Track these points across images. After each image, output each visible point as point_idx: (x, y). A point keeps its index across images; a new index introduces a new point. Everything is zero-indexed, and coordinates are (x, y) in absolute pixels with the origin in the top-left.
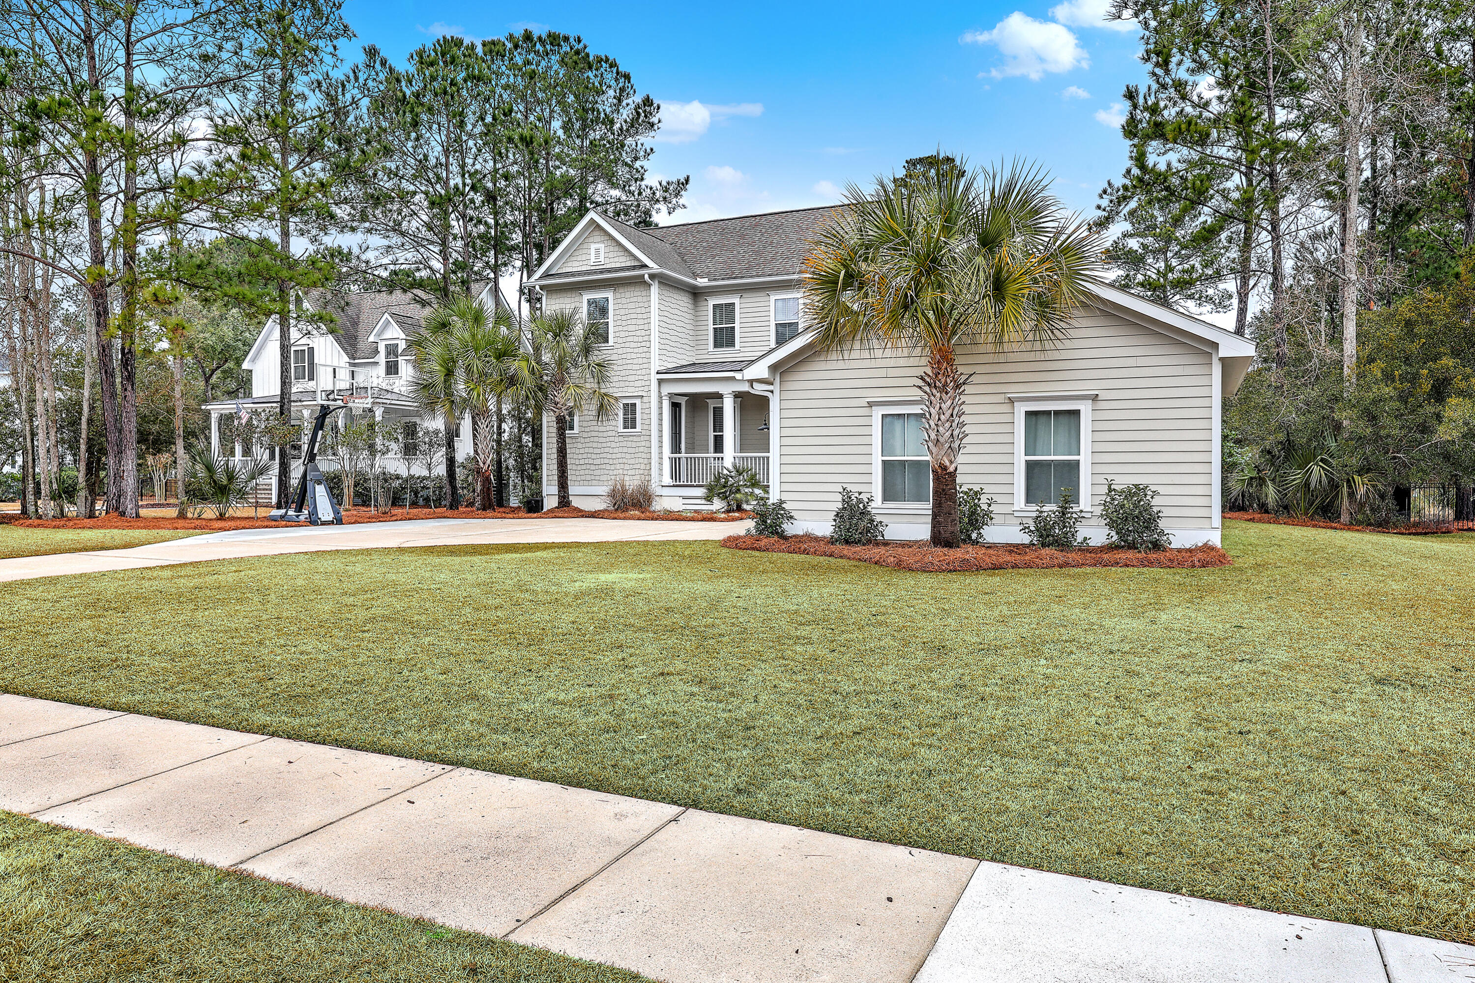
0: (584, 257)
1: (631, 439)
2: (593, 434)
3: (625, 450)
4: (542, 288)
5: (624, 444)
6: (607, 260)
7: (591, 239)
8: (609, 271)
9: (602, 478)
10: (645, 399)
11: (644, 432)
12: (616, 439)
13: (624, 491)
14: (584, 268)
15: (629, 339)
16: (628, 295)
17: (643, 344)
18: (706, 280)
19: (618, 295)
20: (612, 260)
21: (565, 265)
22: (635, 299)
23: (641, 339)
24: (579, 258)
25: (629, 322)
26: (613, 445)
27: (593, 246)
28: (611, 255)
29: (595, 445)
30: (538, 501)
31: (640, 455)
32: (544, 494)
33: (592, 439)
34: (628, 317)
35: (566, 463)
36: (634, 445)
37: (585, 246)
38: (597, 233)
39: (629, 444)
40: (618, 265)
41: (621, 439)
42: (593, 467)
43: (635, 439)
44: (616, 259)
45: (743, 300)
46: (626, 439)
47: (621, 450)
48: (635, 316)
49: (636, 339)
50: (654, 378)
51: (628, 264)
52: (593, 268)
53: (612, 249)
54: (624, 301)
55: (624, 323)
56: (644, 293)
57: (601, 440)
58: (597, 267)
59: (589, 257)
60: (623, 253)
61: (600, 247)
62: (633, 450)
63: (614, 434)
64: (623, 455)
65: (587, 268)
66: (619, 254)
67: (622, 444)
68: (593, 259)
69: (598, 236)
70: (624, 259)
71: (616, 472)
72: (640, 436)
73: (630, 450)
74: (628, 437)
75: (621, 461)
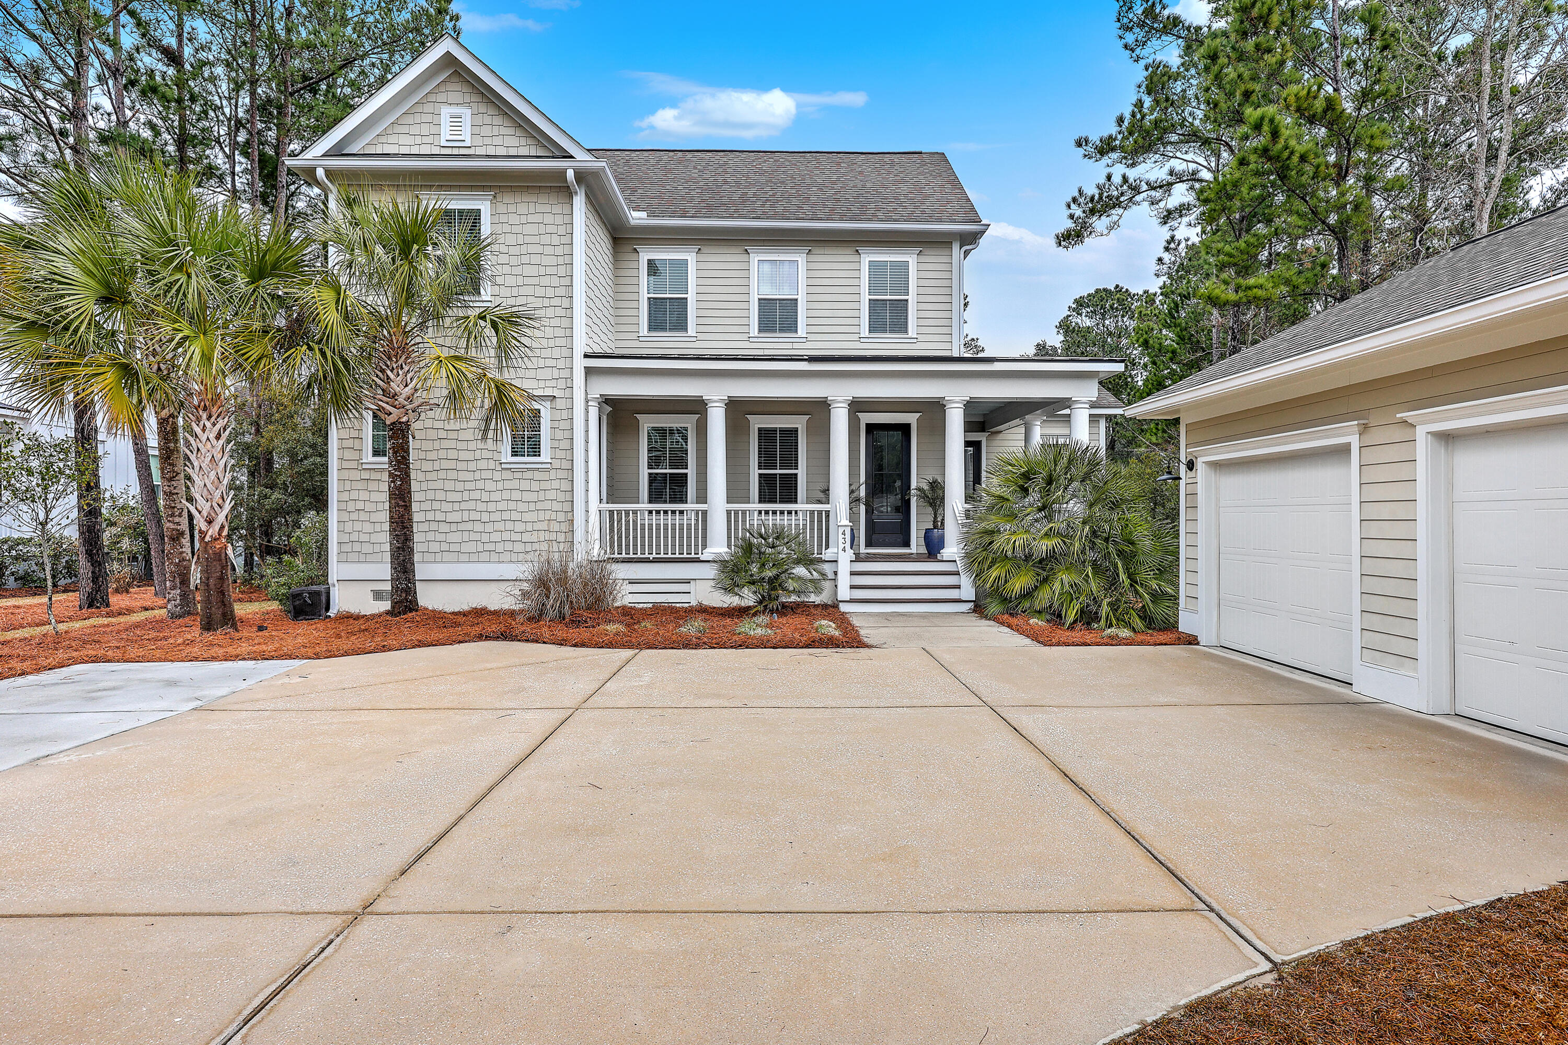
0: (425, 129)
1: (529, 475)
2: (445, 464)
3: (516, 495)
4: (329, 173)
5: (515, 484)
6: (479, 140)
7: (441, 97)
8: (481, 159)
9: (465, 548)
10: (560, 404)
11: (557, 464)
12: (497, 476)
13: (563, 579)
14: (425, 150)
15: (523, 291)
16: (523, 208)
17: (556, 302)
18: (644, 215)
19: (501, 208)
20: (488, 141)
21: (383, 139)
22: (537, 218)
23: (550, 292)
24: (415, 130)
25: (525, 259)
26: (490, 486)
27: (446, 111)
28: (486, 131)
29: (449, 485)
30: (318, 593)
31: (547, 505)
32: (333, 578)
33: (442, 474)
34: (524, 249)
35: (410, 520)
36: (535, 486)
37: (428, 108)
38: (458, 87)
39: (525, 485)
40: (503, 149)
41: (507, 474)
42: (444, 527)
43: (538, 476)
44: (497, 141)
45: (702, 257)
46: (519, 475)
47: (506, 495)
48: (539, 249)
49: (540, 292)
50: (580, 364)
51: (524, 151)
52: (447, 151)
53: (488, 120)
54: (514, 219)
55: (514, 261)
56: (557, 209)
57: (463, 476)
58: (456, 152)
59: (434, 130)
60: (511, 131)
61: (466, 112)
62: (532, 497)
63: (492, 465)
64: (512, 505)
65: (436, 151)
66: (503, 131)
67: (508, 485)
68: (446, 134)
69: (456, 92)
70: (514, 141)
71: (496, 537)
72: (547, 470)
73: (527, 496)
74: (522, 471)
75: (506, 516)
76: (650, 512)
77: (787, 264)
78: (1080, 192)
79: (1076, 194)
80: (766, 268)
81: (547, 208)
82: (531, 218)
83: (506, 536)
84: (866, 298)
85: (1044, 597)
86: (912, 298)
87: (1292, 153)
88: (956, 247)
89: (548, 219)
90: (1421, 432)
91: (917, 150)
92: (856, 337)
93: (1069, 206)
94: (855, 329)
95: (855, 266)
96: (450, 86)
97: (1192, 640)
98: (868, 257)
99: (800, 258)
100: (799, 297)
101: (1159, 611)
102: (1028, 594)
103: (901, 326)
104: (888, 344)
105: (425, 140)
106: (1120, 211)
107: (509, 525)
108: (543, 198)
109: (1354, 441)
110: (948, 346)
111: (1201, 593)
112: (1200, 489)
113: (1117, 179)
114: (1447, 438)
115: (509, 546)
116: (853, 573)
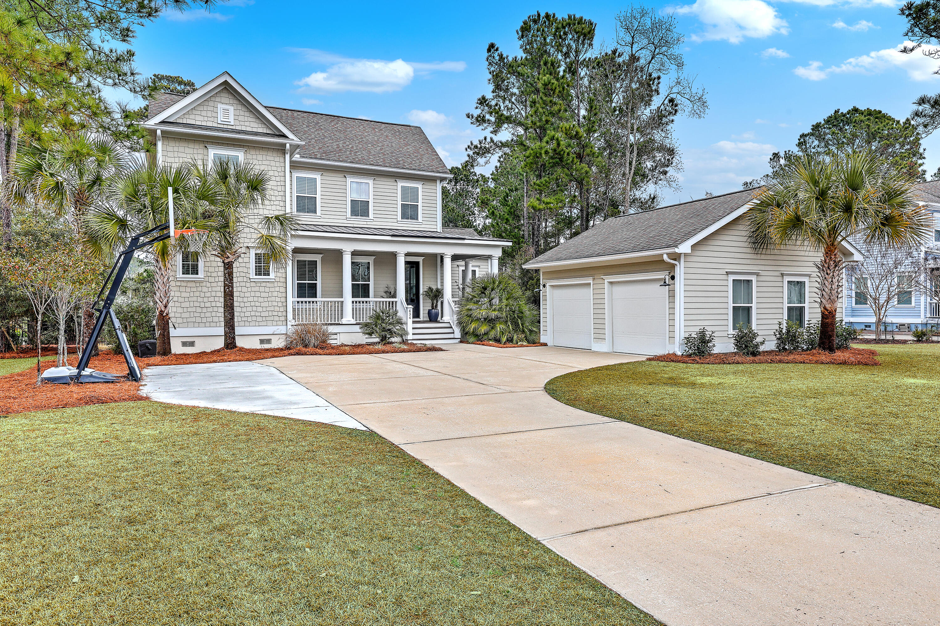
0: (209, 114)
1: (264, 284)
3: (258, 294)
5: (257, 289)
6: (237, 123)
7: (218, 99)
8: (239, 132)
11: (277, 279)
14: (210, 124)
16: (260, 157)
18: (298, 156)
19: (249, 156)
20: (242, 123)
21: (187, 116)
22: (268, 163)
24: (204, 113)
26: (244, 289)
27: (220, 106)
28: (241, 118)
30: (155, 344)
31: (273, 299)
36: (267, 290)
37: (211, 103)
38: (226, 95)
39: (262, 289)
40: (249, 129)
41: (253, 284)
43: (269, 285)
44: (247, 124)
45: (324, 178)
46: (259, 285)
47: (252, 294)
49: (269, 197)
51: (260, 130)
52: (222, 126)
53: (242, 113)
54: (255, 162)
56: (277, 159)
58: (225, 126)
59: (215, 115)
60: (254, 120)
61: (231, 109)
62: (266, 295)
63: (245, 279)
64: (256, 299)
65: (215, 125)
66: (250, 119)
67: (253, 289)
68: (221, 118)
69: (225, 97)
70: (256, 125)
71: (247, 314)
72: (273, 282)
73: (263, 295)
74: (261, 282)
75: (253, 304)
76: (298, 302)
77: (364, 184)
78: (472, 144)
79: (470, 144)
80: (354, 185)
81: (272, 158)
82: (264, 162)
83: (253, 314)
84: (400, 203)
85: (492, 334)
86: (420, 204)
87: (564, 152)
88: (438, 182)
89: (273, 163)
90: (606, 281)
91: (408, 124)
92: (395, 221)
93: (466, 149)
94: (395, 217)
95: (395, 188)
96: (222, 95)
97: (545, 345)
98: (401, 184)
99: (370, 182)
100: (370, 200)
101: (533, 337)
102: (486, 334)
103: (415, 217)
104: (409, 225)
105: (209, 119)
106: (490, 155)
107: (254, 308)
108: (270, 153)
109: (591, 282)
110: (435, 227)
111: (548, 328)
112: (548, 294)
113: (488, 140)
114: (611, 283)
115: (254, 318)
116: (413, 328)
